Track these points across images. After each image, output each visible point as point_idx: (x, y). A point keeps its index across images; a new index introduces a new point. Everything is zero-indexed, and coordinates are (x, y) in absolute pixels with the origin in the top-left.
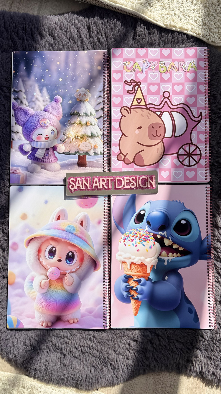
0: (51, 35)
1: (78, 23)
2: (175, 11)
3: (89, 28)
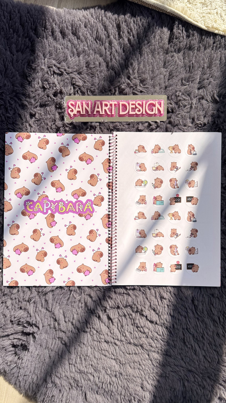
0: (75, 33)
2: (217, 9)
3: (119, 27)
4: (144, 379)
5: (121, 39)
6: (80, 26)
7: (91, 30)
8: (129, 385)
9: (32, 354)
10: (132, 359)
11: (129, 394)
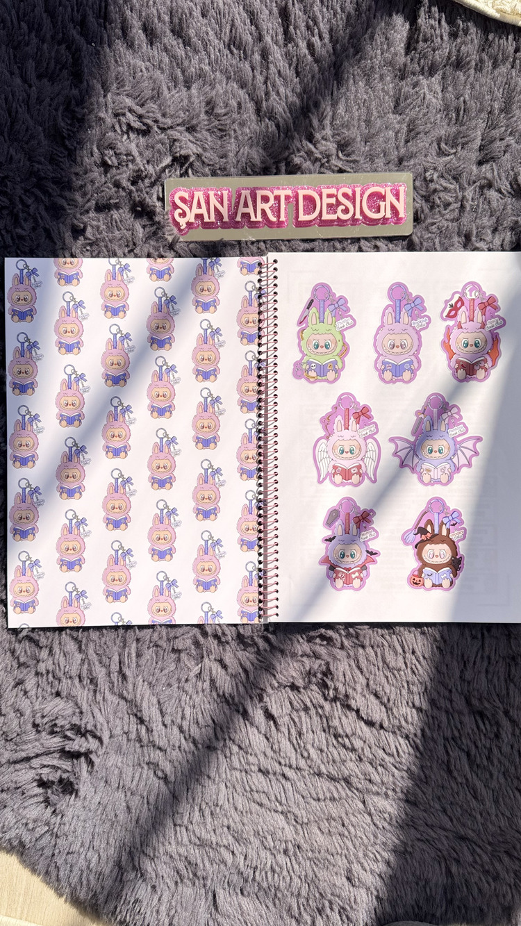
4: (352, 858)
5: (289, 45)
6: (191, 14)
7: (217, 23)
8: (317, 873)
9: (87, 803)
10: (324, 813)
11: (317, 895)
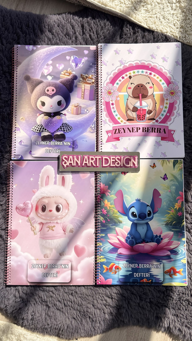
0: (50, 31)
1: (73, 21)
2: (156, 14)
3: (83, 26)
5: (84, 35)
6: (54, 26)
7: (62, 29)
